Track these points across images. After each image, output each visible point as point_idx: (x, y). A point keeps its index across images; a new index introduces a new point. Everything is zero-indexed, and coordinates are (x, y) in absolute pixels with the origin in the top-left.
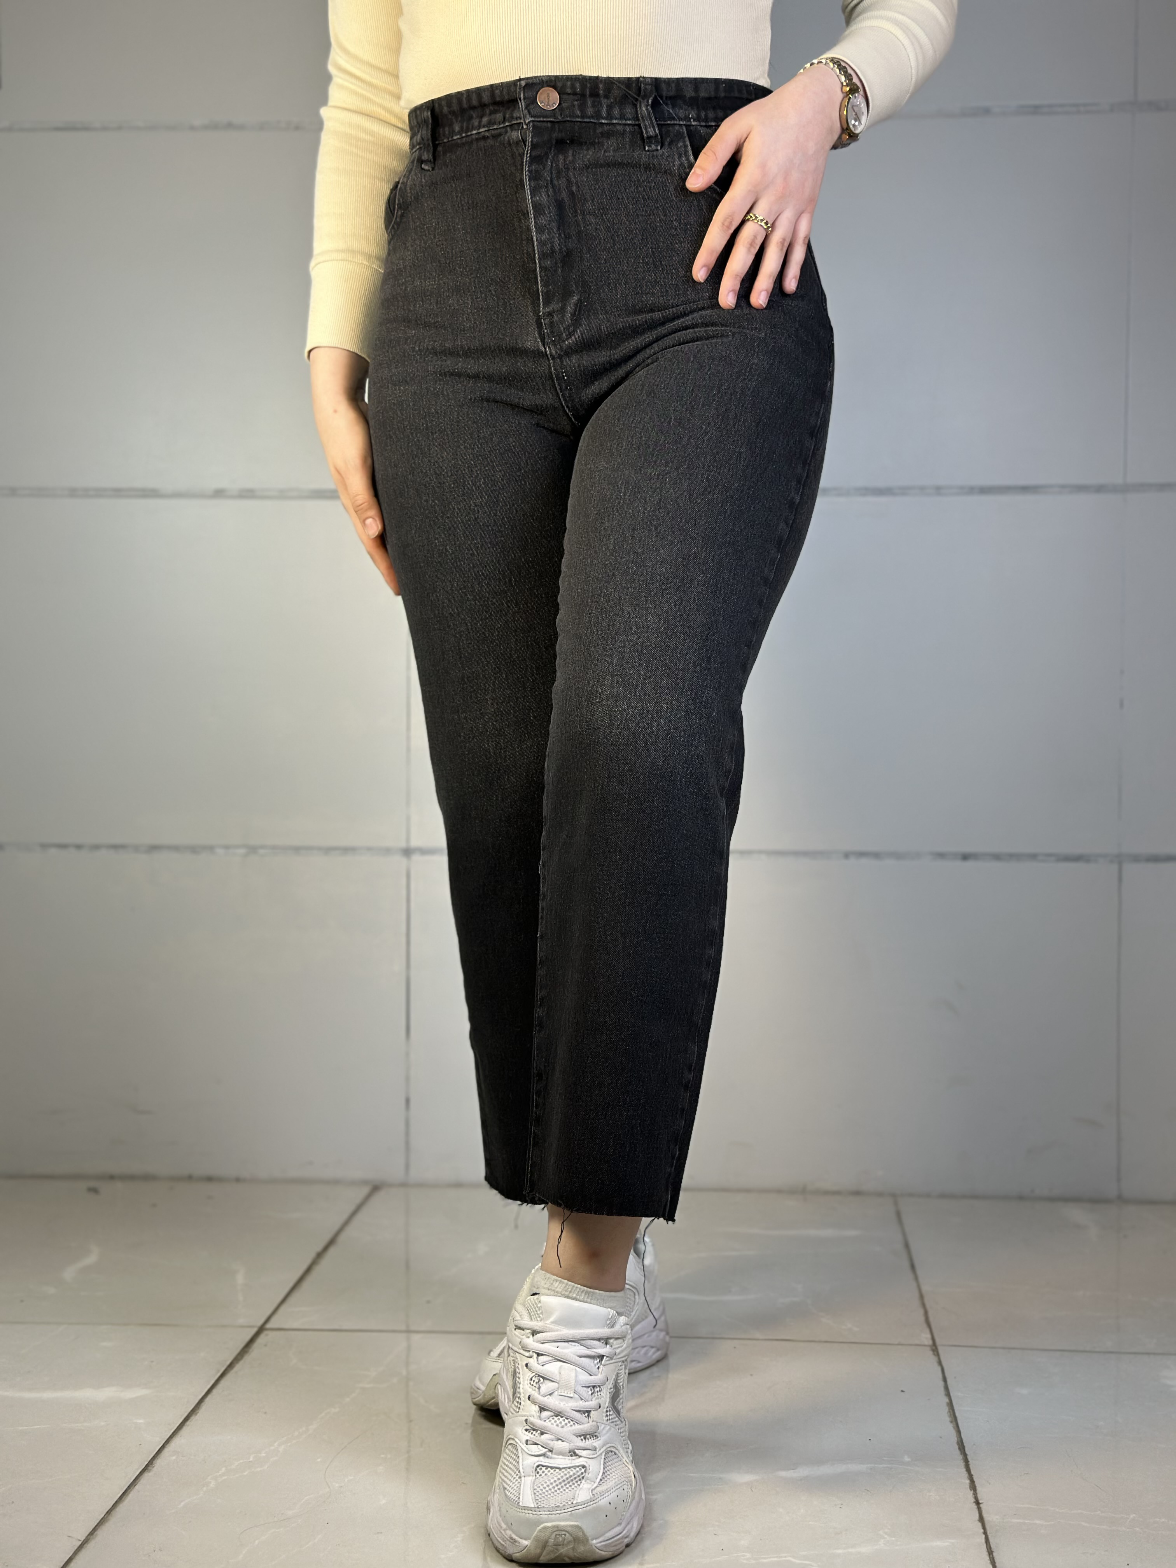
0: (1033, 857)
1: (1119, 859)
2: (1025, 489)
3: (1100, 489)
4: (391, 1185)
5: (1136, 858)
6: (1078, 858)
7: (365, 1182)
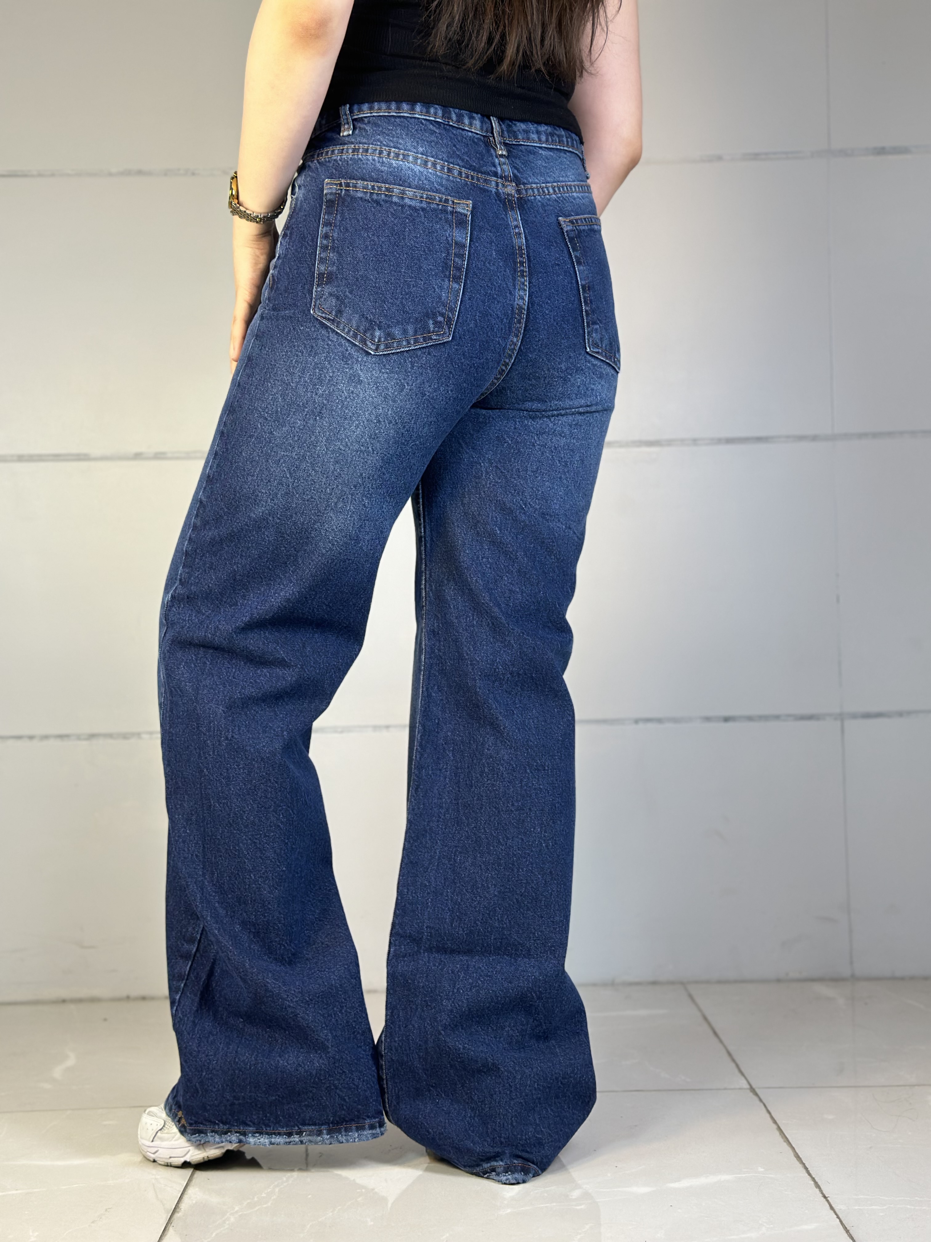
0: (777, 717)
1: (841, 717)
3: (815, 438)
5: (854, 716)
6: (810, 717)
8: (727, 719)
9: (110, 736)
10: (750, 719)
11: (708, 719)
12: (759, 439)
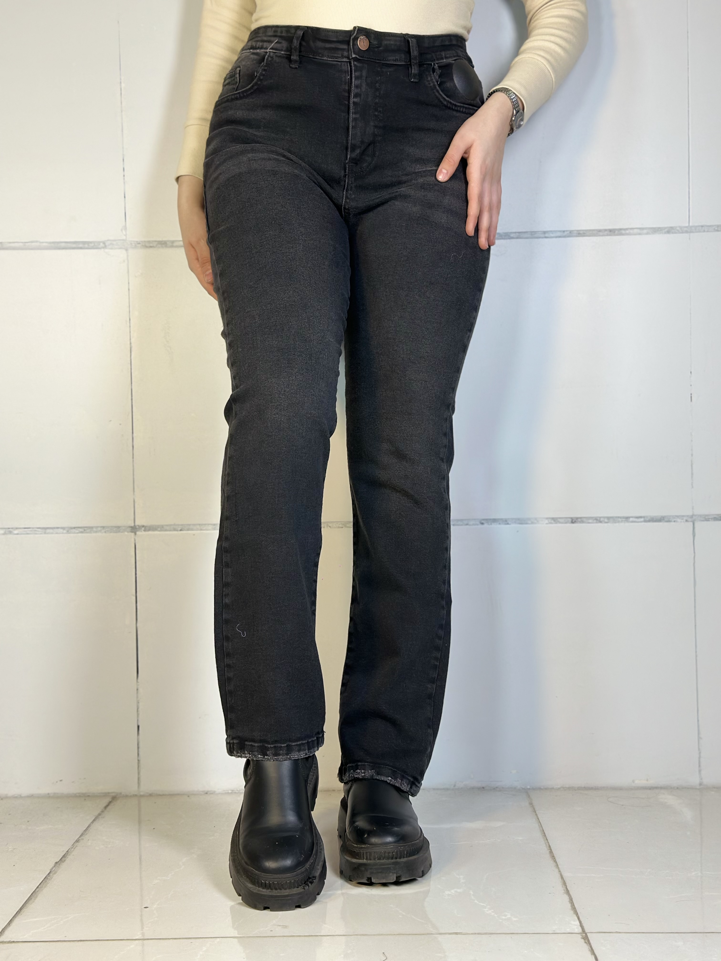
0: (627, 519)
1: (692, 519)
2: (612, 232)
3: (670, 230)
4: (126, 796)
5: (706, 518)
6: (660, 519)
7: (106, 795)
8: (574, 521)
10: (598, 520)
11: (555, 520)
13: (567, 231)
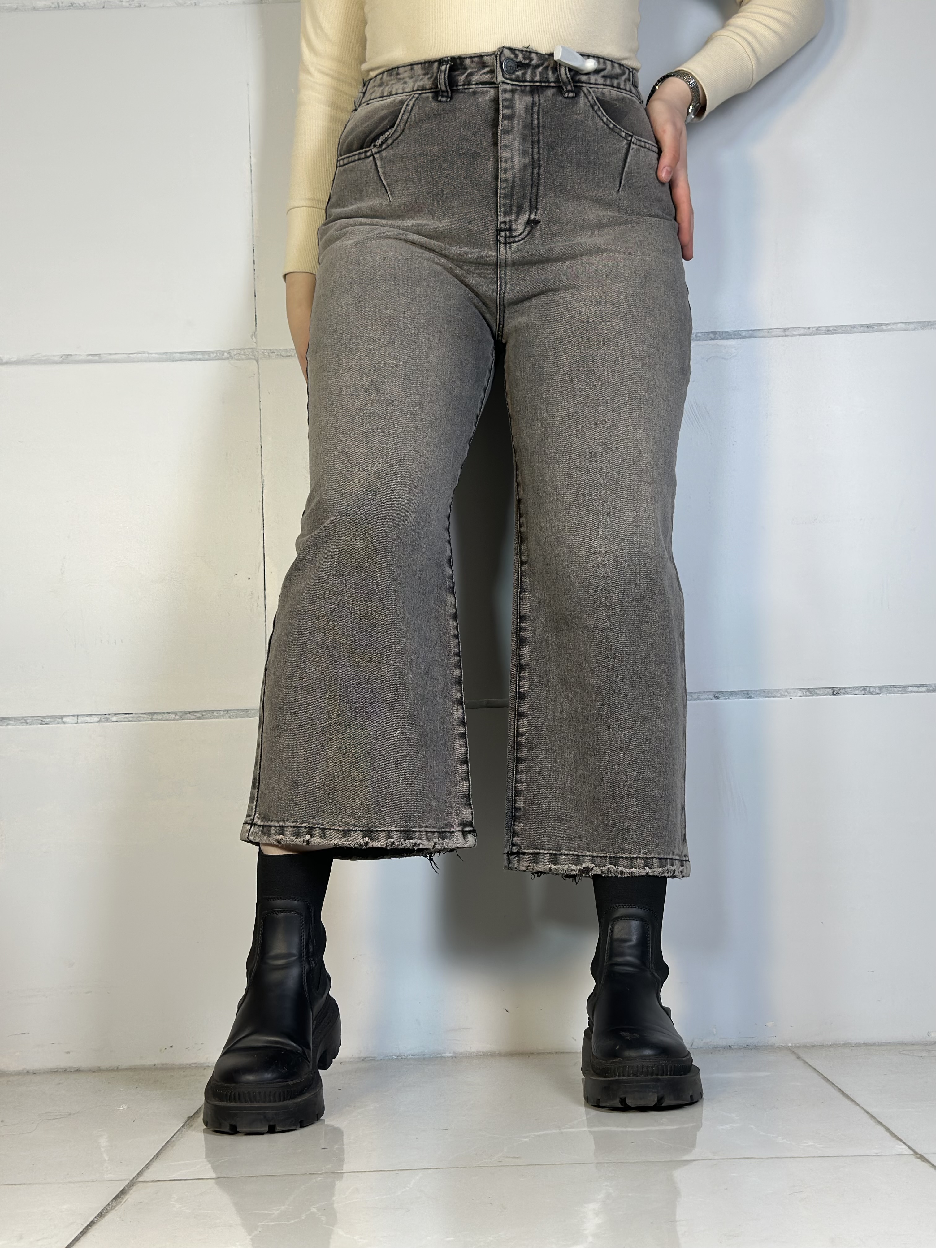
0: (904, 688)
8: (835, 692)
9: (23, 720)
10: (867, 690)
11: (811, 691)
12: (869, 328)
13: (813, 327)
